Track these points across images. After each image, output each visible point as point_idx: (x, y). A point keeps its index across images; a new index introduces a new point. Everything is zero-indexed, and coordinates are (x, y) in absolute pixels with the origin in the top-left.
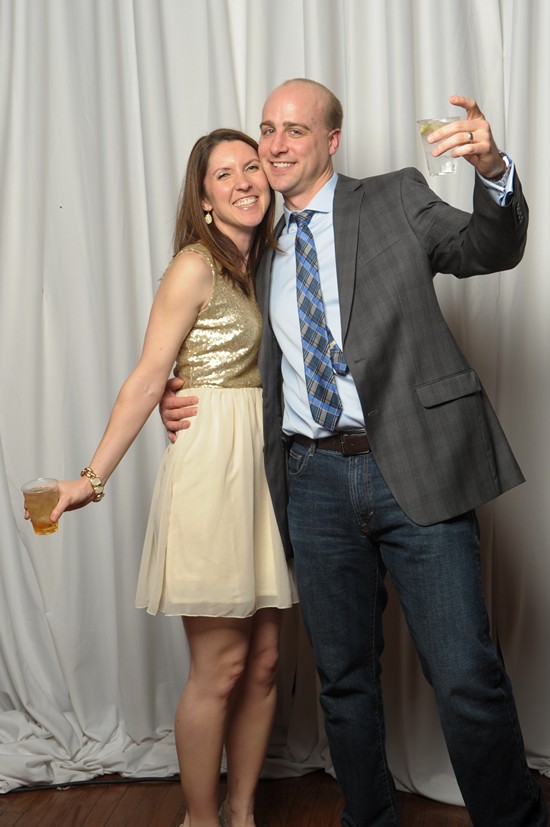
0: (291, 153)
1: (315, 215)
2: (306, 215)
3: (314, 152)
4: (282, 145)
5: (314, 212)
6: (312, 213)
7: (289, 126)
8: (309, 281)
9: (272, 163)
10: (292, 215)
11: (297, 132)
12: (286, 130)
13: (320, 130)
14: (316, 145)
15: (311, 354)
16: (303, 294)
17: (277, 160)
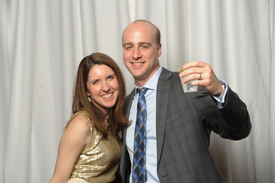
0: (143, 58)
1: (148, 91)
2: (143, 90)
3: (153, 57)
4: (139, 54)
5: (148, 89)
6: (147, 89)
7: (141, 44)
8: (141, 126)
9: (132, 63)
10: (137, 89)
11: (144, 47)
12: (139, 46)
13: (154, 45)
14: (154, 53)
15: (136, 165)
16: (137, 133)
17: (136, 61)
